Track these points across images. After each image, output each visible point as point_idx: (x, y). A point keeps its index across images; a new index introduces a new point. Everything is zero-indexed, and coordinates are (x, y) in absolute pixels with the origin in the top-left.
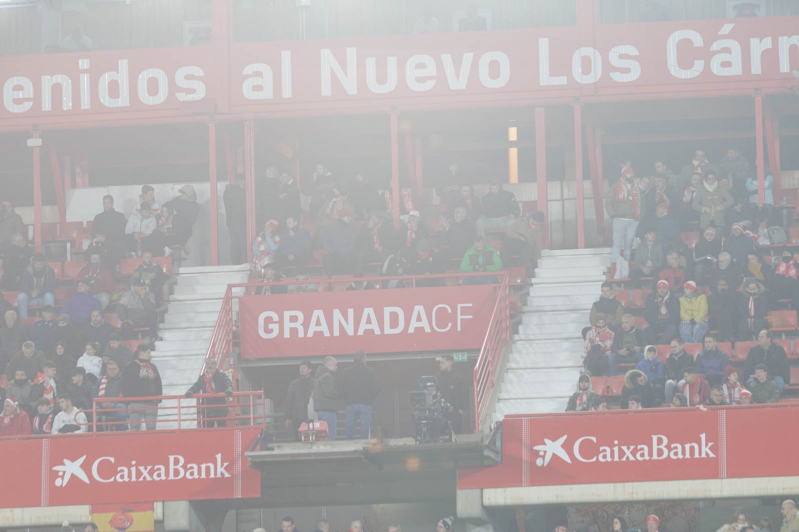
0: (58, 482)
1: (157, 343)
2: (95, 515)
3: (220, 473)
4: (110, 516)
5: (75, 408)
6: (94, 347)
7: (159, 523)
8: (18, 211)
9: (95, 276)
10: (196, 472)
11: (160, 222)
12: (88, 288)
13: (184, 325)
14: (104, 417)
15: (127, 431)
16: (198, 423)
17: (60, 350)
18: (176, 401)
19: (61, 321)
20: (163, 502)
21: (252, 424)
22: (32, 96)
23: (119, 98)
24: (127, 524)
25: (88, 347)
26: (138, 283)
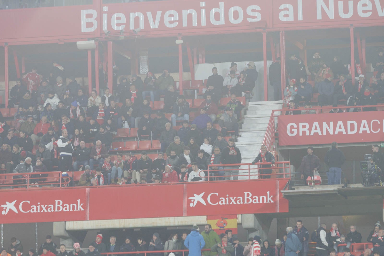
0: (191, 205)
1: (238, 138)
2: (209, 221)
3: (269, 201)
4: (216, 221)
5: (199, 169)
6: (208, 140)
7: (240, 224)
8: (172, 75)
9: (209, 106)
10: (257, 200)
11: (239, 80)
12: (205, 112)
13: (251, 130)
14: (213, 174)
15: (224, 180)
16: (258, 177)
17: (192, 141)
18: (248, 166)
19: (193, 127)
20: (242, 215)
21: (284, 177)
22: (178, 19)
23: (220, 20)
24: (224, 225)
25: (205, 140)
26: (229, 109)
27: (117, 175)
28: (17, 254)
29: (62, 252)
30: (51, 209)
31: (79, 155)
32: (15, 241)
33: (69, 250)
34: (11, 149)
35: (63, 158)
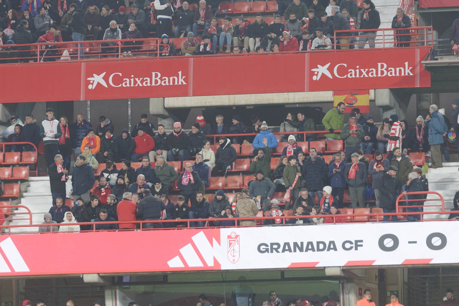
0: (315, 78)
2: (336, 96)
3: (407, 73)
4: (344, 97)
5: (324, 36)
7: (372, 101)
10: (394, 72)
15: (354, 49)
17: (315, 2)
18: (382, 31)
20: (375, 89)
21: (426, 45)
24: (354, 102)
27: (225, 42)
28: (107, 136)
29: (161, 134)
30: (148, 83)
31: (181, 18)
32: (105, 119)
33: (168, 132)
34: (99, 11)
35: (161, 22)
